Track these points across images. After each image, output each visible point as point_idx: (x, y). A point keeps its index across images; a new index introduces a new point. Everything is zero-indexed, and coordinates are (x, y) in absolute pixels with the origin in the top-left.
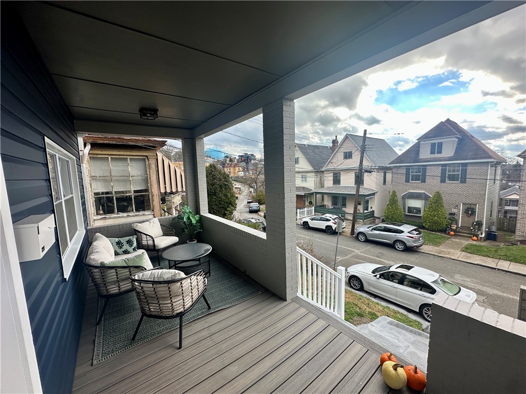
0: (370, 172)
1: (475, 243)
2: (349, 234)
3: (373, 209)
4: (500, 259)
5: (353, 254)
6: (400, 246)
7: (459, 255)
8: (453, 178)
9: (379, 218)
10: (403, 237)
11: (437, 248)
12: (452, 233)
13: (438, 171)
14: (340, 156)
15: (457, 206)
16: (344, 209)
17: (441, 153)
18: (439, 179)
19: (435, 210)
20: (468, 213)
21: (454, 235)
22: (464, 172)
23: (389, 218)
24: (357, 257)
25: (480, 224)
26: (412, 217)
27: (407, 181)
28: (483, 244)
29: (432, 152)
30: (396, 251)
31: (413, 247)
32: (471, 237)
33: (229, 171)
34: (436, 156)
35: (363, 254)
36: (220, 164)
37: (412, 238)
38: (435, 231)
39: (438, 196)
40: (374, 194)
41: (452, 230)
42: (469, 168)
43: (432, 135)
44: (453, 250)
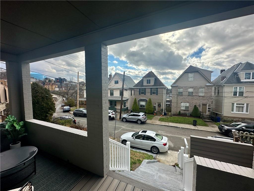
0: (127, 90)
1: (162, 117)
2: (119, 119)
3: (128, 106)
4: (169, 122)
5: (122, 128)
6: (139, 122)
7: (158, 122)
8: (154, 93)
9: (130, 110)
10: (140, 117)
11: (151, 121)
12: (155, 114)
13: (149, 90)
14: (113, 82)
15: (156, 104)
16: (115, 107)
17: (150, 83)
18: (150, 93)
19: (149, 106)
20: (159, 106)
21: (156, 115)
22: (157, 91)
23: (134, 110)
24: (123, 130)
25: (162, 110)
26: (142, 109)
27: (140, 94)
28: (164, 117)
29: (147, 83)
30: (138, 124)
31: (144, 122)
32: (160, 115)
33: (48, 87)
34: (149, 84)
35: (126, 128)
36: (42, 83)
37: (144, 118)
38: (150, 114)
39: (150, 100)
40: (127, 100)
41: (155, 113)
42: (159, 89)
43: (147, 76)
44: (156, 121)
